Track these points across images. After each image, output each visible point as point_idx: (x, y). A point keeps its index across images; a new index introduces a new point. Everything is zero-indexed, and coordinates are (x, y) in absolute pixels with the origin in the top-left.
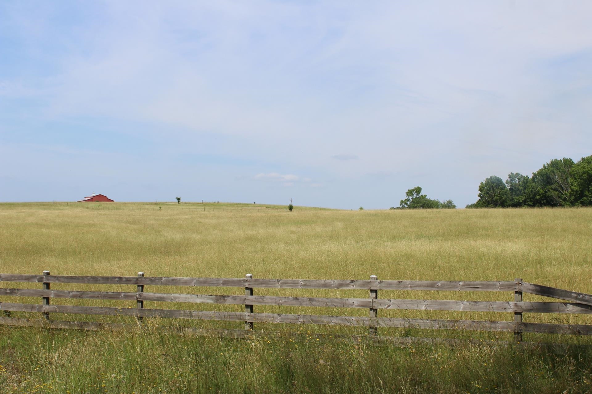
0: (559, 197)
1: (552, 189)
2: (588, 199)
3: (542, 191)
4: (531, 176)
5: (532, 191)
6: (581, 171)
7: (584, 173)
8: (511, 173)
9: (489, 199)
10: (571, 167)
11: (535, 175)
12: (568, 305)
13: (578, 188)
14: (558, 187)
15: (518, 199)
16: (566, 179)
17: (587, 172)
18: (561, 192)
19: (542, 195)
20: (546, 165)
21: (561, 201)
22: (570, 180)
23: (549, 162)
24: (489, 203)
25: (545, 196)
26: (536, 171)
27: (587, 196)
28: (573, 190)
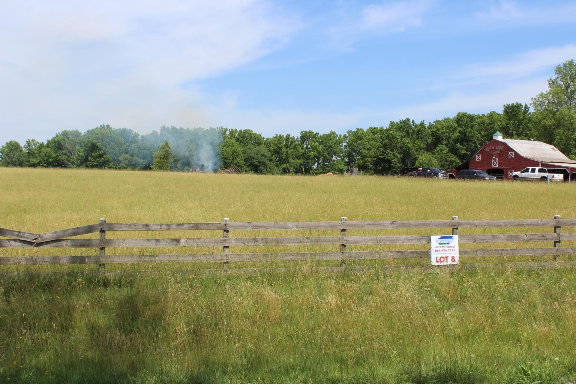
0: (68, 160)
1: (62, 154)
2: (91, 163)
3: (54, 155)
4: (45, 143)
5: (45, 154)
6: (86, 141)
7: (88, 142)
8: (29, 140)
9: (9, 160)
10: (79, 136)
11: (49, 142)
12: (11, 241)
13: (83, 154)
14: (68, 152)
15: (33, 161)
16: (74, 146)
17: (91, 141)
18: (70, 157)
19: (54, 159)
20: (58, 134)
21: (70, 164)
22: (77, 147)
23: (61, 132)
24: (8, 163)
25: (56, 160)
26: (50, 138)
27: (90, 161)
28: (79, 156)
